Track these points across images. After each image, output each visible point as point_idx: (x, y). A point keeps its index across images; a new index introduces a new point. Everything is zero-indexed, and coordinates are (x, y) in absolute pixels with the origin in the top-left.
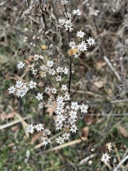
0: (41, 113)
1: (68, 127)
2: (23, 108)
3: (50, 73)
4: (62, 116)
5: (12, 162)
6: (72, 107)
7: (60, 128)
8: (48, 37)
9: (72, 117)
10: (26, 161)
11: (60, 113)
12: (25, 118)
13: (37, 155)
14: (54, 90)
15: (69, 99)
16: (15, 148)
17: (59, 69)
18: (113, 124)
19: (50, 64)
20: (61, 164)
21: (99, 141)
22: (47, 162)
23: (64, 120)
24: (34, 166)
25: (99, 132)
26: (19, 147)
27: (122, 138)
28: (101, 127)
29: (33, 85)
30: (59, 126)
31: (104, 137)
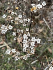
0: (15, 42)
1: (29, 50)
2: (7, 40)
3: (20, 22)
4: (26, 45)
5: (2, 62)
6: (32, 40)
7: (25, 51)
8: (19, 6)
9: (32, 45)
10: (8, 62)
11: (25, 43)
12: (8, 44)
13: (13, 60)
14: (22, 31)
15: (30, 35)
16: (3, 56)
17: (25, 20)
18: (46, 48)
19: (20, 17)
20: (23, 64)
21: (40, 54)
22: (17, 63)
23: (27, 47)
24: (11, 64)
25: (40, 51)
26: (5, 56)
27: (49, 53)
28: (41, 49)
29: (11, 28)
30: (24, 50)
31: (42, 53)
